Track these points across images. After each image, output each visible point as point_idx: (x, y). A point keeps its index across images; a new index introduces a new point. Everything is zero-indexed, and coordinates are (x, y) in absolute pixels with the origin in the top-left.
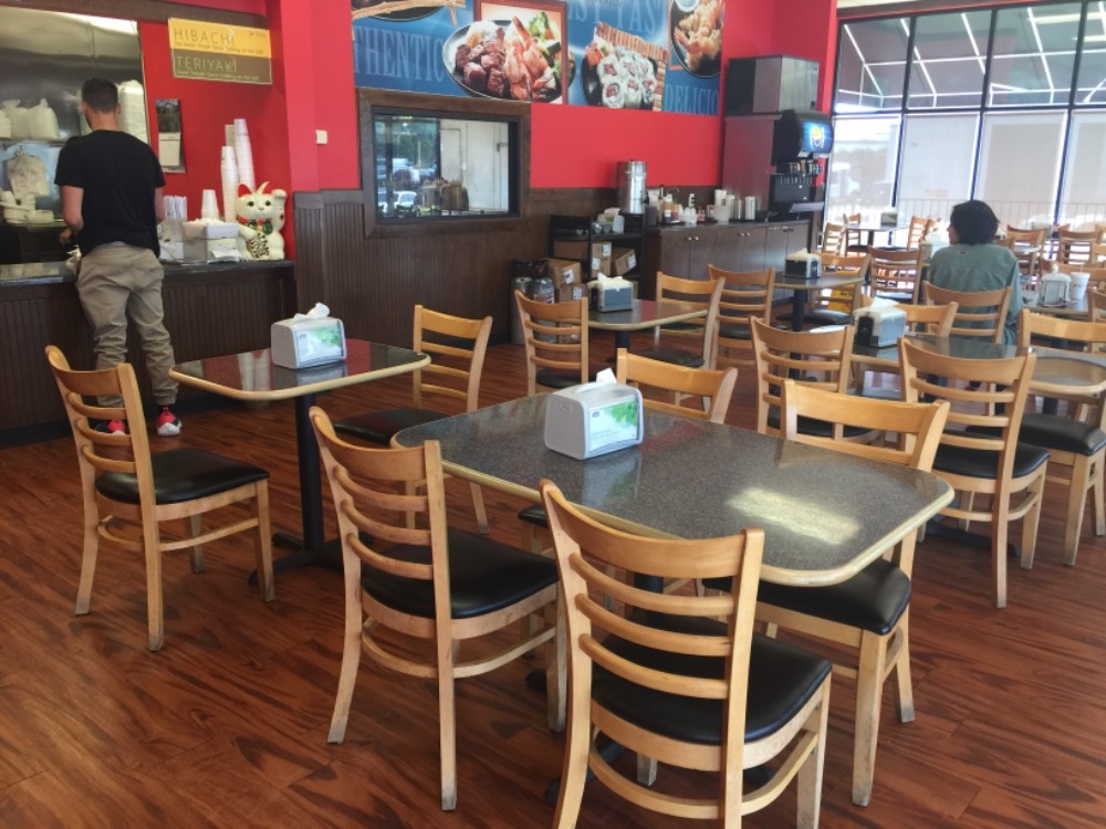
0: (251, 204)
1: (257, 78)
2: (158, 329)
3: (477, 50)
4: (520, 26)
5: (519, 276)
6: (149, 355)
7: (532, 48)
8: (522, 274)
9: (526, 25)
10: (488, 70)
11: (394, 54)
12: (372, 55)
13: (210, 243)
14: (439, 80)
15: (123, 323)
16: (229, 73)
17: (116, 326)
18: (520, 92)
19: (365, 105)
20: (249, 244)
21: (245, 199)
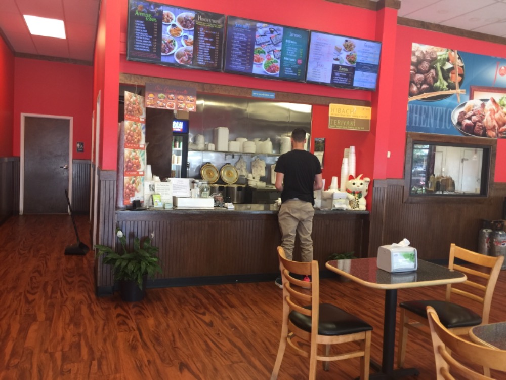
0: (354, 184)
1: (363, 128)
2: (308, 239)
3: (470, 113)
4: (494, 101)
5: (485, 228)
6: (303, 250)
7: (500, 112)
8: (487, 228)
9: (497, 101)
10: (475, 123)
11: (427, 116)
12: (416, 117)
13: (334, 201)
14: (448, 128)
15: (294, 234)
16: (352, 126)
17: (291, 235)
18: (492, 134)
19: (410, 140)
20: (351, 202)
21: (352, 181)
